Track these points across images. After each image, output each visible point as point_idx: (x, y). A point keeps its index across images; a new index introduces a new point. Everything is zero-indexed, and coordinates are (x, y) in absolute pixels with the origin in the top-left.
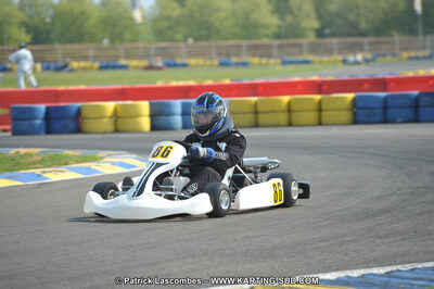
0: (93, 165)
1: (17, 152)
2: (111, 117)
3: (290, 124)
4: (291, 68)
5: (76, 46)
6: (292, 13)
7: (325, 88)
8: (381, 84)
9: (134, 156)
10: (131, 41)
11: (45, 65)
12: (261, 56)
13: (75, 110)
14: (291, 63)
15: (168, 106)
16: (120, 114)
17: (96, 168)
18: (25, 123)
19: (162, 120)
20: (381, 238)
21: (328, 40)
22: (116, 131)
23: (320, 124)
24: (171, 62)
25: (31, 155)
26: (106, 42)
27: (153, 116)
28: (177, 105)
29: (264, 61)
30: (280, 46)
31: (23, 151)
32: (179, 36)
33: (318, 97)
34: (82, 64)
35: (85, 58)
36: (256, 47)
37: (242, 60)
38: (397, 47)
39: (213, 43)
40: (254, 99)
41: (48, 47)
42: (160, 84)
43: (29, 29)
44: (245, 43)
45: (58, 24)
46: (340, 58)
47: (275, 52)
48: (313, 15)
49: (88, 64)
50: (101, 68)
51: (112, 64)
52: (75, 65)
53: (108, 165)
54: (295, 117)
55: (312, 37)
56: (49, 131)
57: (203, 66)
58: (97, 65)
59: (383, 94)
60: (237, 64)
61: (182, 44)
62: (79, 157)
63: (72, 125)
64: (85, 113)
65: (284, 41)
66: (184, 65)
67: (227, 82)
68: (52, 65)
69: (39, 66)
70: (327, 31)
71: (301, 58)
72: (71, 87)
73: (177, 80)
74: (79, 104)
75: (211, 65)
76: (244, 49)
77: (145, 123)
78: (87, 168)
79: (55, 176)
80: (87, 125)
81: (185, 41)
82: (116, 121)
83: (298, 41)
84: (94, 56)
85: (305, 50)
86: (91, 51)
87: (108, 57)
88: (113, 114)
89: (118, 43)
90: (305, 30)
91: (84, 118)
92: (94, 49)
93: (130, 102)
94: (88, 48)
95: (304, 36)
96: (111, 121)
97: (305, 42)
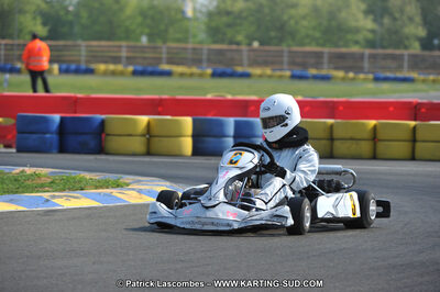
0: (115, 192)
1: (22, 171)
2: (143, 135)
3: (374, 157)
4: (385, 86)
5: (103, 43)
6: (391, 15)
7: (423, 110)
10: (179, 40)
11: (64, 66)
12: (347, 69)
13: (97, 123)
14: (386, 79)
15: (221, 125)
16: (155, 131)
17: (119, 195)
18: (34, 136)
19: (210, 142)
21: (437, 53)
22: (149, 153)
23: (413, 158)
24: (229, 70)
25: (39, 176)
26: (144, 40)
27: (195, 136)
28: (230, 123)
29: (351, 75)
30: (373, 57)
31: (29, 170)
32: (240, 38)
33: (413, 123)
34: (112, 67)
35: (116, 60)
36: (342, 56)
37: (324, 72)
39: (284, 48)
40: (331, 121)
41: (69, 43)
42: (209, 96)
43: (47, 19)
44: (326, 50)
45: (84, 14)
47: (366, 64)
48: (418, 19)
49: (120, 67)
50: (135, 73)
51: (150, 69)
52: (102, 67)
53: (134, 193)
54: (381, 147)
55: (416, 48)
56: (62, 149)
57: (270, 77)
58: (131, 69)
60: (315, 78)
61: (244, 48)
62: (99, 181)
63: (92, 143)
64: (109, 129)
65: (380, 51)
66: (246, 75)
67: (300, 98)
68: (73, 67)
69: (56, 67)
70: (436, 42)
71: (399, 75)
72: (94, 95)
73: (233, 94)
74: (103, 116)
75: (281, 77)
76: (326, 56)
77: (187, 144)
78: (105, 195)
79: (67, 202)
80: (113, 143)
81: (250, 44)
82: (148, 140)
83: (398, 52)
84: (128, 58)
85: (406, 64)
86: (124, 49)
87: (145, 58)
88: (145, 132)
89: (159, 43)
90: (407, 38)
91: (108, 135)
92: (128, 47)
93: (169, 117)
94: (120, 47)
95: (406, 48)
96: (143, 139)
97: (406, 52)
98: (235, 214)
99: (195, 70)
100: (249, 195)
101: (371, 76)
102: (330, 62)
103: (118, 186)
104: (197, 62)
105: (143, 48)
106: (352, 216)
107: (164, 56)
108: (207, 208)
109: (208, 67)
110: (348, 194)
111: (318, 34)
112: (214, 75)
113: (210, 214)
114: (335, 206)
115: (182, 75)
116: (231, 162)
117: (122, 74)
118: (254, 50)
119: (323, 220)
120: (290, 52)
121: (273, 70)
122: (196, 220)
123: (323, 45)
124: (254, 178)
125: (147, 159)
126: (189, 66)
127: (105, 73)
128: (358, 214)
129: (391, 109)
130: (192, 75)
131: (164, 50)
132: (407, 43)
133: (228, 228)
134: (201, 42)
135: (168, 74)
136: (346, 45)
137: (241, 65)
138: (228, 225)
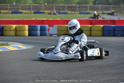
0: (6, 47)
4: (83, 15)
5: (3, 4)
7: (93, 22)
8: (113, 22)
9: (21, 44)
10: (24, 3)
12: (72, 11)
13: (1, 27)
14: (83, 13)
15: (36, 27)
16: (17, 29)
17: (7, 48)
19: (33, 32)
20: (105, 75)
21: (97, 5)
22: (16, 36)
23: (91, 36)
24: (38, 12)
26: (14, 3)
27: (29, 30)
28: (39, 26)
29: (73, 12)
30: (79, 7)
32: (41, 2)
33: (90, 26)
34: (5, 11)
35: (7, 9)
36: (70, 7)
37: (65, 12)
38: (122, 9)
39: (54, 5)
42: (33, 19)
44: (66, 5)
46: (101, 12)
47: (77, 9)
49: (8, 11)
50: (12, 13)
51: (16, 11)
52: (3, 11)
53: (12, 47)
55: (91, 4)
58: (11, 11)
59: (114, 26)
60: (63, 13)
61: (43, 5)
62: (2, 44)
64: (5, 29)
66: (43, 13)
67: (58, 19)
70: (97, 2)
71: (87, 12)
73: (40, 18)
74: (3, 25)
76: (66, 7)
77: (27, 33)
78: (4, 48)
80: (6, 33)
81: (44, 4)
82: (16, 32)
83: (86, 5)
84: (10, 8)
85: (88, 9)
86: (9, 6)
87: (15, 8)
88: (15, 29)
89: (19, 4)
90: (89, 1)
91: (4, 31)
92: (10, 5)
93: (21, 25)
94: (8, 5)
95: (88, 4)
96: (14, 32)
97: (88, 5)
98: (64, 55)
99: (29, 11)
100: (68, 49)
101: (78, 12)
102: (67, 9)
103: (7, 45)
104: (29, 9)
105: (14, 6)
106: (98, 56)
107: (20, 8)
108: (55, 53)
109: (33, 11)
110: (97, 49)
111: (63, 1)
112: (35, 13)
113: (56, 55)
114: (93, 53)
115: (25, 13)
116: (62, 40)
117: (8, 13)
118: (46, 6)
119: (89, 57)
120: (56, 6)
121: (51, 11)
122: (52, 57)
123: (65, 4)
124: (69, 45)
125: (15, 37)
126: (27, 10)
127: (4, 13)
128: (99, 55)
129: (84, 22)
130: (28, 13)
131: (20, 6)
132: (89, 3)
133: (61, 60)
134: (31, 4)
135: (21, 13)
136: (72, 4)
137: (42, 10)
138: (62, 59)
